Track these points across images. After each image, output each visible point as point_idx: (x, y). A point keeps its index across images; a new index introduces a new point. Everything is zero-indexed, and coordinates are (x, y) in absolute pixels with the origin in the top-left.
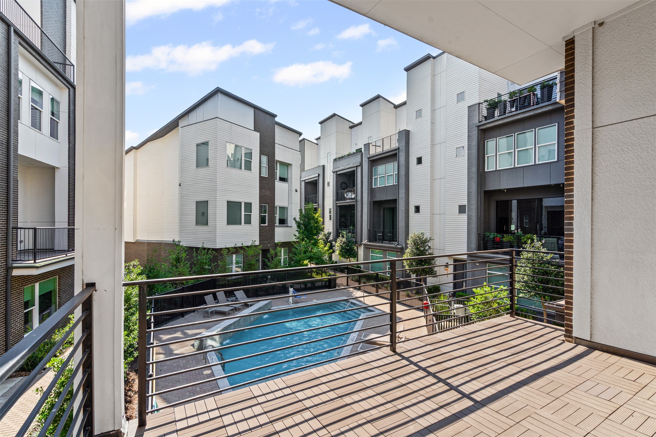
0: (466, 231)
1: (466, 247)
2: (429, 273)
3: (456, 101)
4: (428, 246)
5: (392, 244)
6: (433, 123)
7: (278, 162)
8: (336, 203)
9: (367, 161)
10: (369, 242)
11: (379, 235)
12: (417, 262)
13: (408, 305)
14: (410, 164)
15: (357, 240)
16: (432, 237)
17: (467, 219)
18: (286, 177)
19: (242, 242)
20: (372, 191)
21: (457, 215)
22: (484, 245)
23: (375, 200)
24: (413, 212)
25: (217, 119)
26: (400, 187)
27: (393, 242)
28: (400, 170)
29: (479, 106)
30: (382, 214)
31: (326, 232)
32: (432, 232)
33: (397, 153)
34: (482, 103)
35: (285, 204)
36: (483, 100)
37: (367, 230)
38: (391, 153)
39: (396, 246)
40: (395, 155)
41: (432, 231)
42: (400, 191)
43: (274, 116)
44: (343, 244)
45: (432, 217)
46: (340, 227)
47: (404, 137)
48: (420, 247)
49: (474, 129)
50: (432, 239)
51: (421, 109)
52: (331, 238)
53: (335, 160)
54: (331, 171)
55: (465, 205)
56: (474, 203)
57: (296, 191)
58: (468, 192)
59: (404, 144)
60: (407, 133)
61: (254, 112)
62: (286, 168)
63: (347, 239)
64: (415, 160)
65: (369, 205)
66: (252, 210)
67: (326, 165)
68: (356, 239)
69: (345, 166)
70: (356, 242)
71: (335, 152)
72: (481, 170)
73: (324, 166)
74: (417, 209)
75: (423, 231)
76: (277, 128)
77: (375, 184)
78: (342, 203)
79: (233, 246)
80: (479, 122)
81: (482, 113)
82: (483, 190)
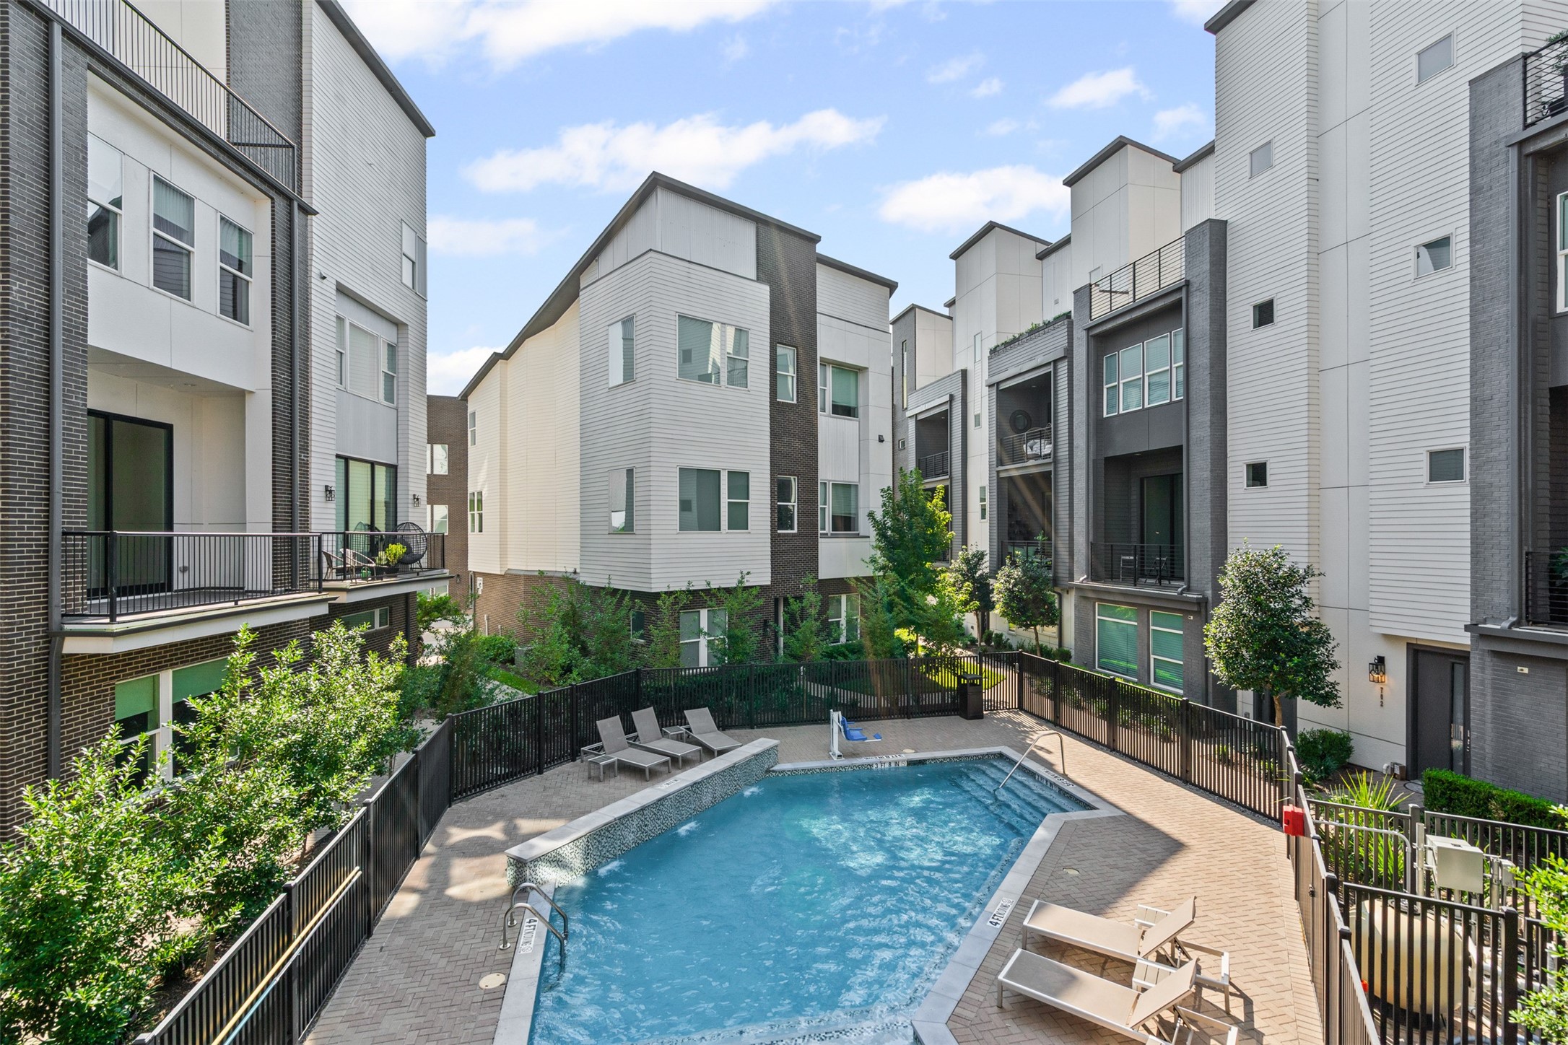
0: (1468, 543)
1: (1468, 602)
2: (1303, 688)
3: (1414, 81)
4: (1302, 598)
5: (1166, 588)
6: (1315, 180)
7: (829, 363)
8: (998, 472)
9: (1085, 339)
10: (1092, 581)
11: (1124, 560)
12: (1255, 652)
13: (1222, 796)
14: (1228, 330)
15: (1060, 575)
16: (1315, 566)
17: (1468, 498)
18: (852, 405)
19: (708, 579)
20: (1100, 428)
21: (1422, 486)
22: (1551, 598)
23: (1111, 454)
24: (1240, 486)
25: (651, 254)
26: (1192, 407)
27: (1173, 583)
28: (1193, 354)
29: (1525, 66)
30: (1135, 497)
31: (972, 550)
32: (1316, 548)
33: (1180, 300)
34: (1537, 54)
35: (850, 477)
36: (1548, 36)
37: (1084, 545)
38: (1160, 304)
39: (1182, 593)
40: (1175, 309)
41: (1315, 543)
42: (1191, 419)
43: (814, 239)
44: (1015, 585)
45: (1316, 499)
46: (1010, 539)
47: (1207, 244)
48: (1267, 599)
49: (1502, 157)
50: (1316, 572)
51: (1269, 142)
52: (985, 568)
53: (994, 351)
54: (984, 384)
55: (1462, 450)
56: (1503, 440)
57: (881, 440)
58: (1473, 399)
59: (1208, 267)
60: (1218, 230)
61: (757, 232)
62: (852, 378)
63: (1025, 572)
64: (1247, 313)
65: (1091, 470)
66: (751, 492)
67: (970, 367)
68: (1055, 573)
69: (1021, 365)
70: (1055, 581)
71: (994, 330)
72: (1535, 312)
73: (964, 373)
74: (1258, 474)
75: (1278, 546)
76: (822, 273)
77: (1111, 407)
78: (1013, 470)
79: (684, 589)
80: (1526, 126)
81: (1537, 90)
82: (1548, 385)
